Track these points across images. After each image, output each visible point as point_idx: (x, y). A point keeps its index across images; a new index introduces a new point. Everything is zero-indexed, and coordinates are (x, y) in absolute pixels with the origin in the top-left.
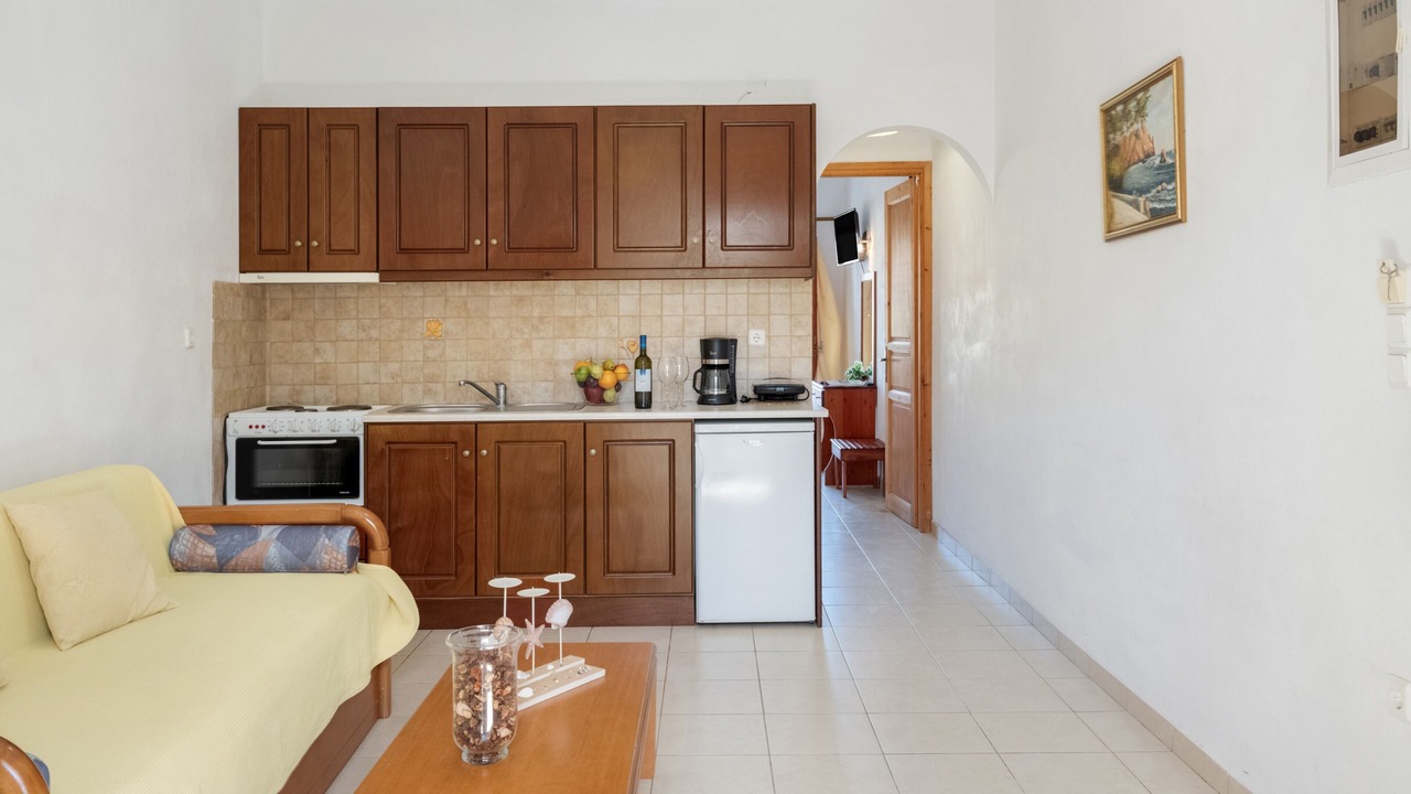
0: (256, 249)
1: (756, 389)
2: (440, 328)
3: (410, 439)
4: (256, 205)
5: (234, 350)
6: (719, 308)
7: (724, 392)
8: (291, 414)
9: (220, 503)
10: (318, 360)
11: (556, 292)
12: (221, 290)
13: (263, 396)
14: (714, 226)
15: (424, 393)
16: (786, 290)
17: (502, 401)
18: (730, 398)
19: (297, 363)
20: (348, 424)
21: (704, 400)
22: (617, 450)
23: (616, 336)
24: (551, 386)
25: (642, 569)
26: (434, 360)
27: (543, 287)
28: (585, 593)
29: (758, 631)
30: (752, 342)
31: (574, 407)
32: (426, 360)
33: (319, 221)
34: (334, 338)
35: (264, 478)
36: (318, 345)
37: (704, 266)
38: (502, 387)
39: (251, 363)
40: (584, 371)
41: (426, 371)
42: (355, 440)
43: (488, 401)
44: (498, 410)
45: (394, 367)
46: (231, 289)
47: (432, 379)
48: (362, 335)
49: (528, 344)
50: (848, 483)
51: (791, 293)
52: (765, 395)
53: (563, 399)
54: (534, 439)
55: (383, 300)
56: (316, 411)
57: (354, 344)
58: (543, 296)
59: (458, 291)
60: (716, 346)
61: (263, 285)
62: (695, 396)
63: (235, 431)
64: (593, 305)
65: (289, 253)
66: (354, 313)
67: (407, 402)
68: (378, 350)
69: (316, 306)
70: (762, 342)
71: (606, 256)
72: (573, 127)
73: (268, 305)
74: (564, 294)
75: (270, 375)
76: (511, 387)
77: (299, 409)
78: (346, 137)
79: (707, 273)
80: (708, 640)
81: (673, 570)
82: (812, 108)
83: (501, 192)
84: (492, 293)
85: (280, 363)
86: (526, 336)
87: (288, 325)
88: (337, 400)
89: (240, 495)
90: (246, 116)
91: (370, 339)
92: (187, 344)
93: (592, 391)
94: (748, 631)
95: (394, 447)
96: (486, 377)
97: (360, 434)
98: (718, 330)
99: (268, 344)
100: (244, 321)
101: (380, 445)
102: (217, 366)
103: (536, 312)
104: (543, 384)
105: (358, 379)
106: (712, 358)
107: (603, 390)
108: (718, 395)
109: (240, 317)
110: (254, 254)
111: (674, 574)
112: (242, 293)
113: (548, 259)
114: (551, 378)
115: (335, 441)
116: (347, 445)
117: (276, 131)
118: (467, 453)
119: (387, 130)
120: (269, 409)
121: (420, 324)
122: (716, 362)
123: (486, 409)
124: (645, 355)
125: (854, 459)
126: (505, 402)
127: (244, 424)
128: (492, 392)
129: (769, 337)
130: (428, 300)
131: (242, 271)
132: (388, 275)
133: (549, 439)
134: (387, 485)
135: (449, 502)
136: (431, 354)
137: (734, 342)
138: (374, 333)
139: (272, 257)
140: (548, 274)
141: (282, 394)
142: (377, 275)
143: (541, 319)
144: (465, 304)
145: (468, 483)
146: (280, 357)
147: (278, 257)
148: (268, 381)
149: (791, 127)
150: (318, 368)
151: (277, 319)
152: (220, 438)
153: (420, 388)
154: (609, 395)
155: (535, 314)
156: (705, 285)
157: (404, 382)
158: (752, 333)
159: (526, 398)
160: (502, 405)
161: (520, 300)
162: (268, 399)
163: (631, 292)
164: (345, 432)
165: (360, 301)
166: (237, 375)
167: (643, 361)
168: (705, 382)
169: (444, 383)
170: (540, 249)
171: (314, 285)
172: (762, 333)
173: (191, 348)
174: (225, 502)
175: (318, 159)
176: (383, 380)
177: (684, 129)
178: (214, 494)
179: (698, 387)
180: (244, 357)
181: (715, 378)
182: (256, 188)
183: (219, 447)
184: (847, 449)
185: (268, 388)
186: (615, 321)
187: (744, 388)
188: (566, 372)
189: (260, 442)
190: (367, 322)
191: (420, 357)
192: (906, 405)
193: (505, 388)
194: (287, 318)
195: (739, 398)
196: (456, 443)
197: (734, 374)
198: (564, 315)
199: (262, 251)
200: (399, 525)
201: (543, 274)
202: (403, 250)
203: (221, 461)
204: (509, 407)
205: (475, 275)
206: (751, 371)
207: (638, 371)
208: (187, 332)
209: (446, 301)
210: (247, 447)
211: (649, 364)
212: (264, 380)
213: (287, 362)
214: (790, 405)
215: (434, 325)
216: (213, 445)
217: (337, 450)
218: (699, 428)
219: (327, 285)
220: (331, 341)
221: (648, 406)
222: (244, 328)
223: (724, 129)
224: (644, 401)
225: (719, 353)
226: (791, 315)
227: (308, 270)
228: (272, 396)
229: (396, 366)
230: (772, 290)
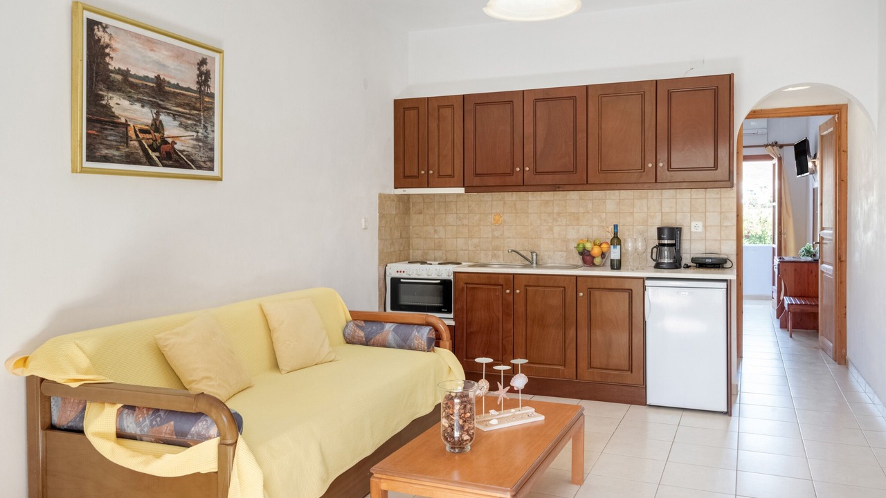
0: (402, 175)
1: (693, 260)
2: (501, 219)
3: (477, 282)
4: (402, 152)
5: (391, 230)
6: (671, 207)
7: (671, 261)
8: (418, 265)
9: (382, 310)
10: (436, 236)
11: (568, 198)
12: (383, 198)
13: (409, 255)
14: (663, 156)
15: (492, 256)
16: (718, 196)
17: (534, 262)
18: (676, 264)
19: (425, 238)
20: (446, 272)
21: (658, 266)
22: (597, 294)
23: (604, 224)
24: (564, 254)
25: (611, 367)
26: (498, 238)
27: (559, 195)
28: (577, 379)
29: (686, 414)
30: (693, 229)
31: (576, 267)
32: (494, 237)
33: (433, 159)
34: (444, 224)
35: (405, 299)
36: (436, 228)
37: (656, 182)
38: (534, 254)
39: (401, 237)
40: (581, 246)
41: (493, 244)
42: (450, 281)
43: (528, 263)
44: (532, 267)
46: (389, 198)
47: (496, 248)
48: (459, 223)
49: (551, 229)
50: (794, 327)
51: (721, 198)
52: (701, 264)
53: (572, 262)
54: (547, 285)
55: (470, 203)
56: (431, 264)
57: (455, 228)
58: (559, 200)
59: (511, 197)
60: (666, 232)
61: (408, 195)
62: (654, 263)
63: (390, 274)
64: (590, 206)
65: (418, 177)
66: (454, 211)
67: (483, 261)
68: (467, 231)
69: (435, 207)
70: (700, 229)
72: (574, 98)
73: (411, 206)
74: (573, 199)
75: (412, 244)
76: (541, 255)
77: (423, 263)
78: (447, 112)
79: (659, 185)
80: (653, 415)
81: (631, 369)
82: (730, 77)
83: (532, 140)
84: (530, 198)
85: (417, 238)
86: (550, 224)
87: (421, 217)
88: (446, 259)
89: (392, 309)
90: (398, 103)
91: (463, 225)
92: (363, 227)
93: (587, 258)
94: (680, 413)
95: (469, 286)
96: (527, 248)
97: (451, 278)
98: (671, 221)
99: (411, 227)
100: (396, 214)
101: (462, 284)
102: (380, 238)
103: (556, 210)
104: (560, 253)
105: (457, 247)
106: (663, 239)
107: (594, 257)
108: (668, 263)
109: (394, 213)
110: (402, 178)
111: (632, 372)
112: (395, 199)
113: (558, 179)
114: (564, 249)
115: (439, 281)
116: (445, 284)
117: (412, 111)
118: (508, 291)
119: (469, 107)
120: (409, 263)
121: (490, 216)
122: (666, 242)
123: (525, 266)
124: (617, 237)
125: (798, 311)
126: (536, 263)
127: (395, 270)
128: (529, 257)
129: (705, 227)
130: (494, 203)
131: (395, 188)
132: (470, 189)
133: (555, 285)
134: (465, 307)
135: (499, 320)
136: (496, 234)
137: (680, 229)
138: (465, 222)
139: (410, 180)
140: (559, 187)
141: (418, 254)
142: (463, 189)
143: (559, 214)
144: (515, 205)
145: (509, 309)
146: (417, 234)
147: (413, 180)
148: (411, 247)
149: (716, 91)
150: (436, 241)
151: (415, 213)
152: (382, 277)
153: (490, 253)
154: (598, 261)
155: (555, 211)
156: (662, 194)
157: (481, 250)
158: (693, 224)
159: (550, 261)
160: (534, 265)
161: (547, 202)
162: (411, 257)
164: (445, 277)
165: (458, 203)
166: (392, 244)
167: (616, 240)
168: (660, 254)
169: (503, 251)
170: (553, 173)
171: (434, 195)
172: (700, 224)
173: (365, 229)
174: (385, 310)
175: (433, 125)
176: (470, 248)
177: (643, 96)
178: (379, 307)
179: (654, 257)
180: (397, 234)
181: (666, 251)
182: (402, 143)
183: (382, 282)
184: (792, 304)
185: (411, 251)
186: (604, 216)
187: (686, 259)
189: (402, 280)
190: (461, 215)
191: (490, 236)
192: (831, 275)
193: (537, 255)
194: (420, 213)
195: (683, 266)
196: (502, 285)
197: (679, 250)
198: (573, 211)
199: (405, 177)
200: (472, 330)
201: (555, 187)
202: (477, 175)
203: (383, 289)
204: (538, 265)
205: (517, 188)
206: (692, 247)
207: (612, 246)
208: (363, 220)
209: (504, 203)
210: (396, 282)
211: (619, 243)
212: (409, 247)
213: (420, 237)
214: (717, 270)
215: (497, 217)
216: (379, 281)
217: (441, 286)
218: (648, 283)
219: (440, 195)
220: (443, 226)
221: (619, 268)
222: (397, 219)
223: (669, 94)
224: (616, 265)
225: (670, 236)
226: (721, 213)
227: (428, 187)
228: (413, 256)
229: (477, 240)
230: (707, 197)
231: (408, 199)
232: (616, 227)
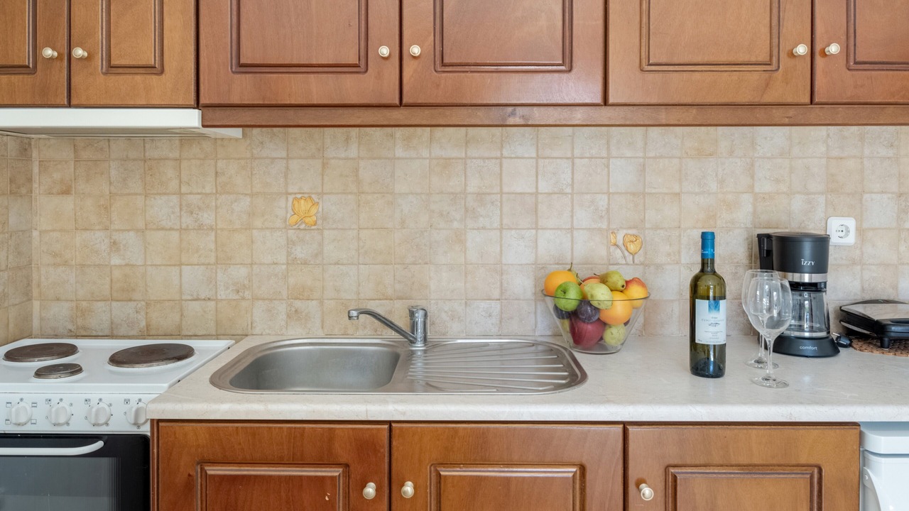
2: (314, 211)
6: (778, 181)
10: (116, 261)
11: (505, 153)
15: (289, 316)
16: (890, 152)
17: (420, 338)
19: (83, 266)
23: (604, 226)
24: (496, 307)
26: (305, 263)
27: (483, 143)
30: (834, 238)
32: (292, 263)
34: (141, 225)
36: (116, 236)
38: (419, 314)
40: (572, 293)
41: (292, 281)
45: (240, 273)
47: (301, 293)
48: (187, 221)
49: (459, 239)
51: (898, 157)
53: (517, 330)
55: (221, 164)
57: (175, 236)
58: (484, 159)
59: (343, 146)
64: (566, 175)
65: (35, 70)
66: (174, 185)
67: (260, 330)
68: (212, 246)
69: (113, 173)
70: (851, 239)
73: (36, 170)
75: (39, 286)
76: (432, 310)
84: (399, 152)
85: (56, 265)
86: (456, 225)
87: (68, 203)
88: (148, 326)
91: (200, 227)
93: (583, 327)
96: (391, 292)
99: (35, 234)
103: (473, 185)
104: (483, 305)
105: (181, 293)
107: (606, 324)
114: (496, 294)
121: (282, 203)
129: (861, 231)
130: (294, 163)
136: (300, 252)
138: (207, 218)
141: (59, 315)
142: (197, 113)
143: (480, 196)
144: (357, 170)
146: (55, 255)
148: (35, 293)
150: (117, 274)
151: (51, 194)
153: (282, 308)
155: (470, 189)
156: (754, 144)
157: (255, 298)
158: (834, 224)
159: (455, 327)
162: (36, 323)
163: (629, 154)
165: (185, 164)
169: (321, 303)
172: (851, 223)
176: (222, 294)
185: (36, 304)
186: (602, 201)
188: (523, 285)
190: (194, 199)
191: (282, 258)
193: (426, 315)
194: (67, 192)
198: (519, 190)
202: (243, 68)
209: (324, 165)
213: (66, 263)
215: (304, 206)
220: (137, 230)
226: (900, 194)
227: (69, 105)
228: (42, 319)
229: (243, 271)
230: (867, 152)
231: (25, 151)
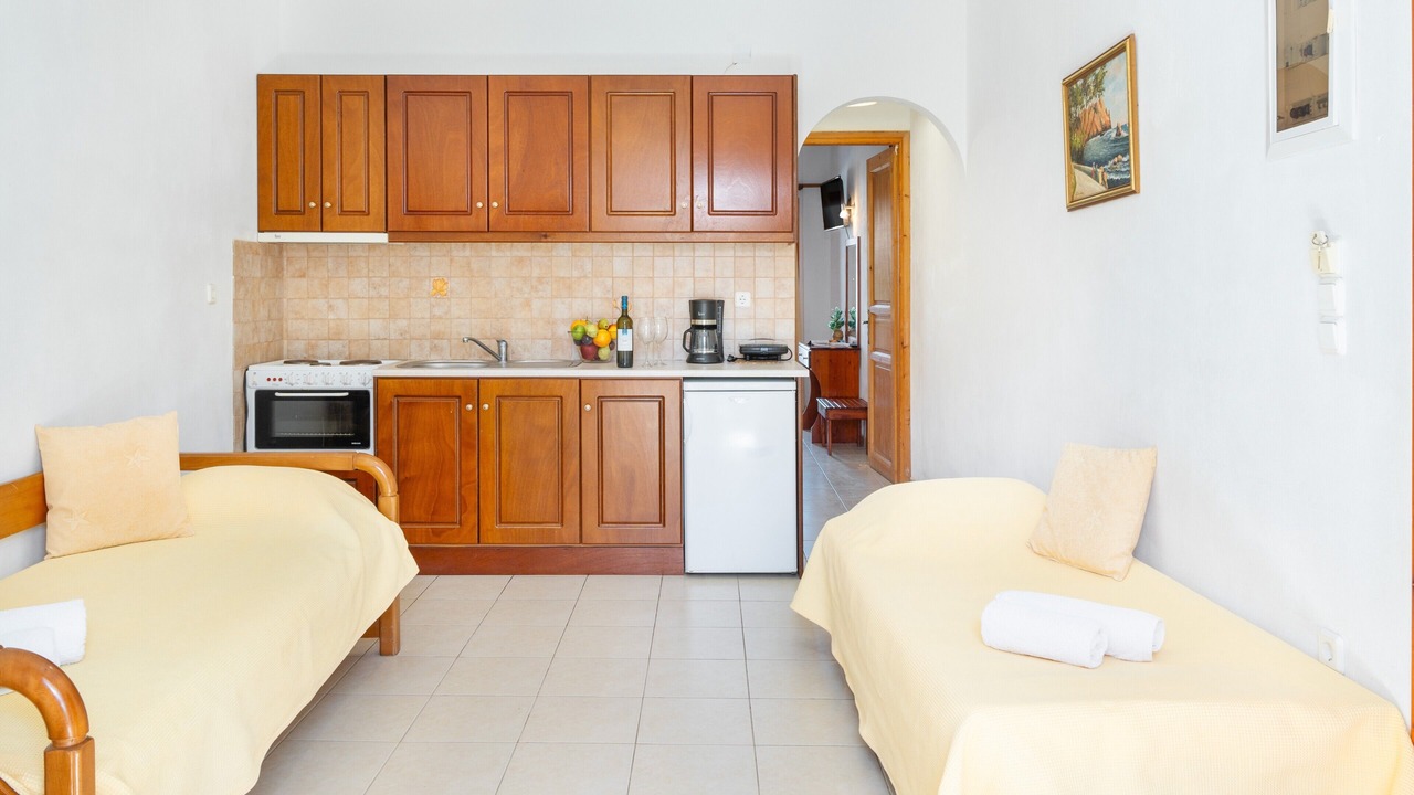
0: (274, 209)
1: (742, 349)
2: (445, 287)
3: (416, 394)
4: (274, 167)
5: (254, 306)
6: (707, 271)
7: (712, 352)
8: (307, 367)
9: (240, 450)
10: (331, 316)
11: (554, 254)
12: (241, 248)
13: (281, 349)
14: (701, 191)
15: (431, 349)
16: (771, 254)
17: (503, 357)
18: (717, 358)
19: (312, 319)
20: (358, 378)
21: (693, 359)
22: (609, 407)
23: (610, 296)
24: (549, 343)
25: (633, 520)
26: (440, 318)
27: (542, 248)
28: (581, 542)
29: (742, 581)
30: (738, 304)
31: (571, 364)
32: (433, 317)
33: (332, 183)
34: (346, 295)
35: (281, 428)
36: (331, 302)
37: (692, 230)
38: (503, 344)
39: (269, 319)
40: (579, 330)
41: (432, 328)
42: (366, 393)
43: (491, 358)
44: (500, 366)
45: (403, 323)
46: (250, 247)
47: (437, 336)
48: (373, 293)
49: (528, 303)
50: (833, 442)
51: (775, 257)
52: (751, 355)
53: (561, 356)
54: (533, 394)
55: (392, 260)
56: (329, 365)
57: (366, 301)
58: (542, 257)
59: (462, 252)
60: (704, 307)
61: (281, 245)
62: (685, 355)
63: (254, 383)
64: (588, 267)
65: (304, 213)
66: (365, 271)
67: (415, 357)
68: (387, 307)
69: (330, 264)
70: (748, 303)
71: (600, 219)
72: (568, 95)
73: (285, 263)
74: (560, 257)
75: (287, 331)
76: (512, 344)
77: (314, 363)
78: (357, 103)
79: (695, 237)
80: (697, 589)
81: (662, 521)
82: (793, 78)
83: (501, 158)
84: (494, 253)
85: (297, 319)
86: (526, 295)
87: (304, 282)
88: (350, 355)
89: (258, 445)
90: (264, 82)
91: (380, 297)
92: (209, 300)
93: (588, 349)
94: (733, 581)
95: (401, 400)
96: (489, 334)
97: (370, 387)
98: (706, 292)
99: (285, 300)
100: (262, 278)
101: (389, 398)
102: (237, 321)
103: (536, 272)
104: (542, 342)
105: (369, 335)
106: (700, 318)
107: (598, 348)
108: (706, 354)
109: (258, 274)
110: (271, 214)
111: (664, 525)
112: (260, 251)
113: (545, 222)
114: (550, 336)
115: (347, 394)
116: (358, 398)
117: (291, 97)
118: (470, 407)
119: (396, 96)
120: (286, 363)
121: (427, 283)
122: (704, 322)
123: (488, 365)
124: (627, 315)
125: (839, 417)
126: (506, 359)
127: (263, 376)
128: (494, 348)
129: (754, 299)
130: (434, 260)
131: (260, 231)
132: (397, 235)
133: (547, 394)
134: (395, 438)
135: (453, 453)
136: (437, 311)
137: (721, 303)
138: (384, 291)
139: (288, 217)
140: (545, 236)
141: (299, 348)
142: (386, 235)
143: (540, 279)
144: (469, 263)
145: (471, 439)
146: (296, 313)
147: (294, 217)
148: (285, 335)
149: (774, 96)
150: (332, 324)
151: (294, 277)
152: (240, 389)
153: (427, 344)
154: (604, 353)
155: (534, 275)
156: (694, 249)
157: (412, 339)
158: (738, 295)
159: (526, 355)
160: (503, 361)
161: (521, 260)
162: (285, 353)
163: (624, 255)
164: (357, 385)
165: (371, 260)
166: (256, 330)
167: (626, 321)
168: (694, 342)
169: (449, 340)
170: (537, 212)
171: (327, 244)
172: (748, 295)
173: (212, 303)
174: (245, 449)
175: (331, 124)
176: (393, 336)
177: (673, 98)
178: (235, 444)
179: (688, 346)
180: (263, 313)
181: (703, 336)
182: (274, 151)
183: (240, 397)
184: (831, 409)
185: (285, 342)
186: (609, 281)
187: (730, 348)
188: (563, 330)
189: (277, 394)
190: (376, 280)
191: (427, 315)
192: (887, 366)
193: (507, 346)
194: (303, 276)
195: (726, 357)
196: (459, 397)
197: (721, 334)
198: (562, 275)
199: (279, 212)
200: (407, 475)
201: (541, 235)
202: (410, 212)
203: (242, 412)
204: (510, 363)
205: (478, 236)
206: (736, 334)
207: (620, 331)
208: (209, 288)
209: (451, 261)
210: (265, 399)
211: (630, 324)
212: (282, 335)
213: (302, 318)
214: (774, 364)
215: (439, 284)
216: (234, 397)
217: (349, 403)
218: (688, 385)
219: (339, 245)
220: (344, 299)
221: (630, 364)
222: (263, 285)
223: (710, 98)
224: (626, 360)
225: (706, 314)
226: (775, 279)
227: (321, 231)
228: (288, 351)
229: (405, 322)
230: (757, 254)
231: (281, 251)
232: (625, 300)
